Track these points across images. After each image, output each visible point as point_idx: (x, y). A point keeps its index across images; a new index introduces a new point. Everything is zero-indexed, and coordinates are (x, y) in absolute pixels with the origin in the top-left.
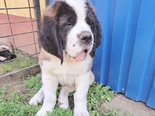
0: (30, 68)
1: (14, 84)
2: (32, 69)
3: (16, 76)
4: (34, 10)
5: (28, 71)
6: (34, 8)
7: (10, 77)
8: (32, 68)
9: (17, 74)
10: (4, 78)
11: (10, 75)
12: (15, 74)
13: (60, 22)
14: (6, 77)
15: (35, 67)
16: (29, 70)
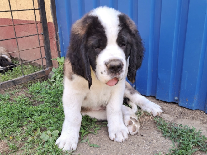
0: (34, 74)
1: (18, 91)
2: (37, 76)
3: (19, 82)
4: (39, 11)
5: (32, 78)
6: (39, 10)
7: (13, 83)
8: (37, 74)
9: (20, 81)
10: (6, 84)
11: (13, 81)
12: (17, 80)
13: (88, 42)
14: (8, 83)
15: (40, 73)
16: (34, 76)
